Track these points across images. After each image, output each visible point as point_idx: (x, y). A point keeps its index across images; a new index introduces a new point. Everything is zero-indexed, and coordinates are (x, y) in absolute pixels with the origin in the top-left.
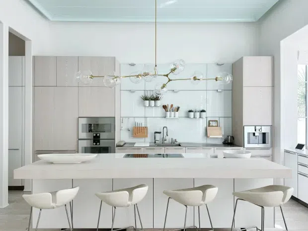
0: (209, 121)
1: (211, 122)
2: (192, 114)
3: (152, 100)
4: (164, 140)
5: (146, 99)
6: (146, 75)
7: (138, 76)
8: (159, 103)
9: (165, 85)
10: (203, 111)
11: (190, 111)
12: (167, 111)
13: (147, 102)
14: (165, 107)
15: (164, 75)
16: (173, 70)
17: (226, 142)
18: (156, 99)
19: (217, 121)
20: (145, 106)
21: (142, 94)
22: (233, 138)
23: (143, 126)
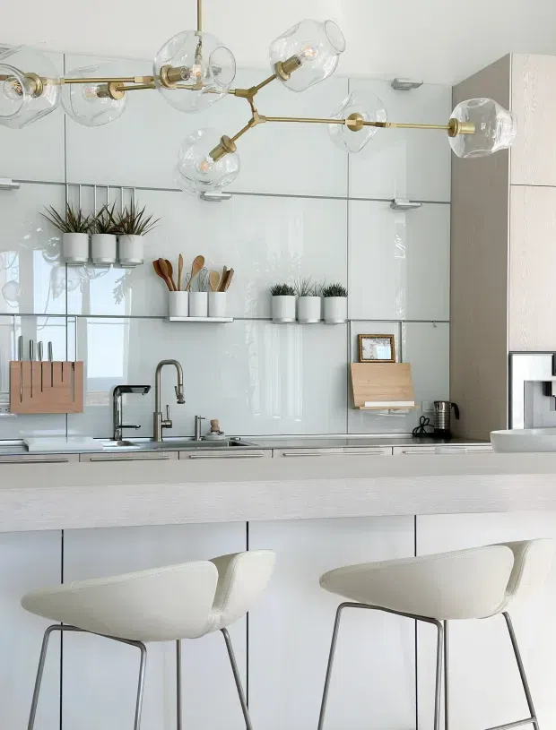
0: (359, 338)
1: (365, 342)
2: (288, 302)
3: (103, 230)
4: (160, 424)
5: (72, 224)
6: (171, 80)
7: (108, 88)
8: (137, 247)
9: (231, 141)
10: (335, 291)
11: (281, 291)
12: (172, 288)
13: (80, 240)
14: (162, 269)
15: (238, 93)
16: (286, 68)
17: (427, 429)
18: (126, 226)
19: (391, 338)
20: (67, 262)
21: (53, 200)
22: (454, 410)
23: (58, 356)
